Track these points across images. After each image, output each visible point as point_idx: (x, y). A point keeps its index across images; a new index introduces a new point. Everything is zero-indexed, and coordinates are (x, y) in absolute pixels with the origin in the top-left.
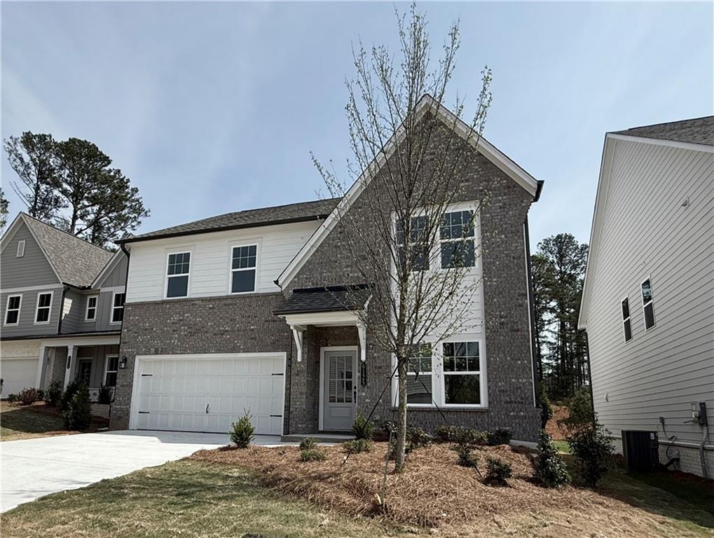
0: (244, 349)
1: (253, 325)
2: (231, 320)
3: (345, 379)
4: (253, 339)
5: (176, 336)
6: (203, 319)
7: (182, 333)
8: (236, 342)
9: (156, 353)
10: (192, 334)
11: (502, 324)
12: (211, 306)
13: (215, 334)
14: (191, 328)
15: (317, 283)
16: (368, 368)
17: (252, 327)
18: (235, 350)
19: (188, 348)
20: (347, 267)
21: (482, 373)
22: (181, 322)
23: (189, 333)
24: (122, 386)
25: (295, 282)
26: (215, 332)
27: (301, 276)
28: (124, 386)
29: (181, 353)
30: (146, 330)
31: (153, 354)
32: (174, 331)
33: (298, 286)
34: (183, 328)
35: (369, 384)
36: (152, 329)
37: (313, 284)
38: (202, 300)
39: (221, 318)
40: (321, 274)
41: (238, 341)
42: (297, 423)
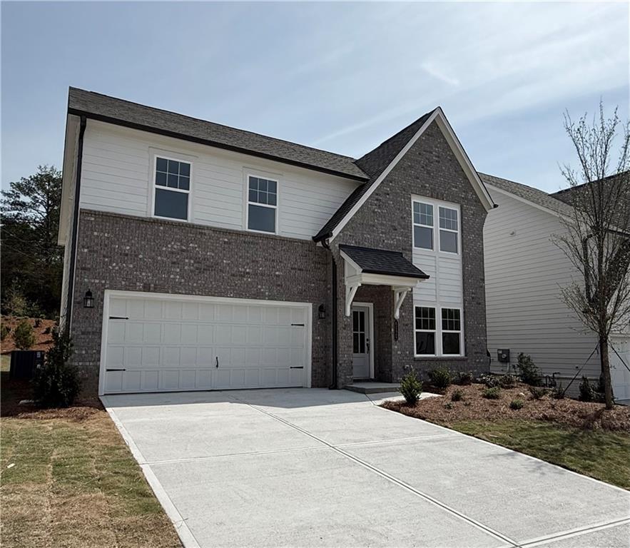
0: (269, 296)
1: (278, 271)
2: (253, 261)
3: (359, 332)
4: (279, 285)
5: (178, 270)
6: (216, 254)
7: (186, 268)
8: (259, 287)
9: (147, 288)
10: (200, 271)
11: (473, 298)
12: (226, 240)
13: (233, 275)
14: (198, 262)
15: (359, 243)
16: (399, 325)
17: (277, 273)
18: (259, 295)
19: (196, 287)
20: (382, 233)
21: (461, 332)
22: (185, 254)
23: (197, 269)
24: (83, 333)
25: (340, 237)
26: (233, 272)
27: (345, 232)
28: (89, 333)
29: (186, 294)
30: (127, 255)
31: (140, 290)
32: (174, 263)
33: (343, 242)
34: (187, 261)
35: (399, 339)
36: (136, 256)
37: (356, 242)
38: (215, 230)
39: (240, 257)
40: (363, 234)
41: (262, 286)
42: (345, 375)
